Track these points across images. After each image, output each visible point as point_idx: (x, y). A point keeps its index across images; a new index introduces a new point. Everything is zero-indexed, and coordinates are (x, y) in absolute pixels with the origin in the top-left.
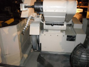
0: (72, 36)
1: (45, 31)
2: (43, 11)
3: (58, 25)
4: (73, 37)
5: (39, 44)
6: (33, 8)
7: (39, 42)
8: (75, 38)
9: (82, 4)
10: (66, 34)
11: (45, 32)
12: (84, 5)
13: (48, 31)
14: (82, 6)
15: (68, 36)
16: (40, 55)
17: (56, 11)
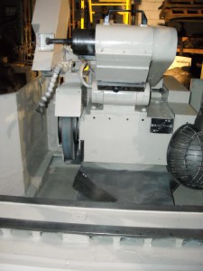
0: (164, 120)
1: (94, 107)
2: (94, 51)
3: (129, 89)
4: (168, 124)
5: (78, 142)
6: (68, 44)
7: (78, 138)
8: (171, 126)
9: (189, 44)
10: (148, 116)
11: (94, 111)
12: (195, 48)
13: (102, 109)
14: (190, 48)
15: (154, 121)
16: (80, 173)
17: (126, 54)
